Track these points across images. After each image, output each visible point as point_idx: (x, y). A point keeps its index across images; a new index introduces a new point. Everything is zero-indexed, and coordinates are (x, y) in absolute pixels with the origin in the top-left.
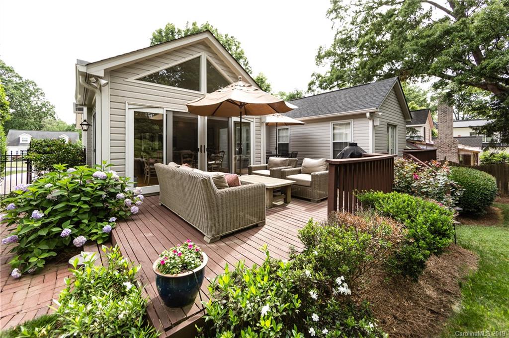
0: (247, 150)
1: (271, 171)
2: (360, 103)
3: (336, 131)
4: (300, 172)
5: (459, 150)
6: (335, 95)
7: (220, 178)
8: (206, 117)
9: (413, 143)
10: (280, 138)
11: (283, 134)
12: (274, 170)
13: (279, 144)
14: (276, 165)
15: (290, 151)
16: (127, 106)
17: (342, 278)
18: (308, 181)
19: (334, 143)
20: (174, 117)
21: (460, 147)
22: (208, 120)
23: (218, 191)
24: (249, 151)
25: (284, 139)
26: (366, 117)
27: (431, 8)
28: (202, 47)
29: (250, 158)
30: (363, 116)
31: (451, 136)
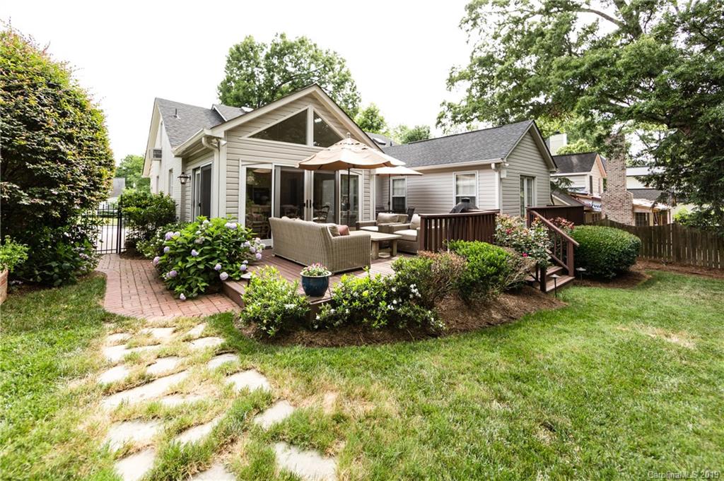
0: (355, 205)
1: (380, 227)
2: (486, 152)
3: (460, 183)
4: (408, 228)
5: (634, 207)
6: (462, 139)
7: (334, 228)
8: (313, 172)
9: (575, 197)
10: (395, 191)
11: (398, 185)
12: (381, 226)
13: (393, 198)
14: (385, 221)
15: (407, 206)
16: (241, 163)
17: (415, 285)
18: (413, 236)
19: (457, 197)
20: (282, 172)
21: (636, 202)
22: (314, 174)
23: (333, 238)
24: (356, 206)
25: (400, 191)
26: (491, 168)
27: (598, 20)
28: (310, 100)
29: (358, 213)
30: (487, 167)
31: (623, 188)
